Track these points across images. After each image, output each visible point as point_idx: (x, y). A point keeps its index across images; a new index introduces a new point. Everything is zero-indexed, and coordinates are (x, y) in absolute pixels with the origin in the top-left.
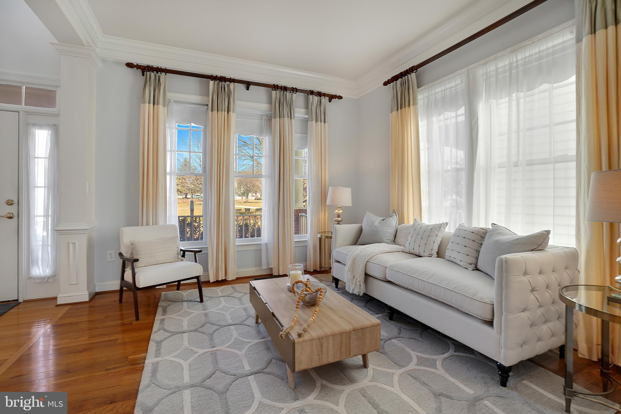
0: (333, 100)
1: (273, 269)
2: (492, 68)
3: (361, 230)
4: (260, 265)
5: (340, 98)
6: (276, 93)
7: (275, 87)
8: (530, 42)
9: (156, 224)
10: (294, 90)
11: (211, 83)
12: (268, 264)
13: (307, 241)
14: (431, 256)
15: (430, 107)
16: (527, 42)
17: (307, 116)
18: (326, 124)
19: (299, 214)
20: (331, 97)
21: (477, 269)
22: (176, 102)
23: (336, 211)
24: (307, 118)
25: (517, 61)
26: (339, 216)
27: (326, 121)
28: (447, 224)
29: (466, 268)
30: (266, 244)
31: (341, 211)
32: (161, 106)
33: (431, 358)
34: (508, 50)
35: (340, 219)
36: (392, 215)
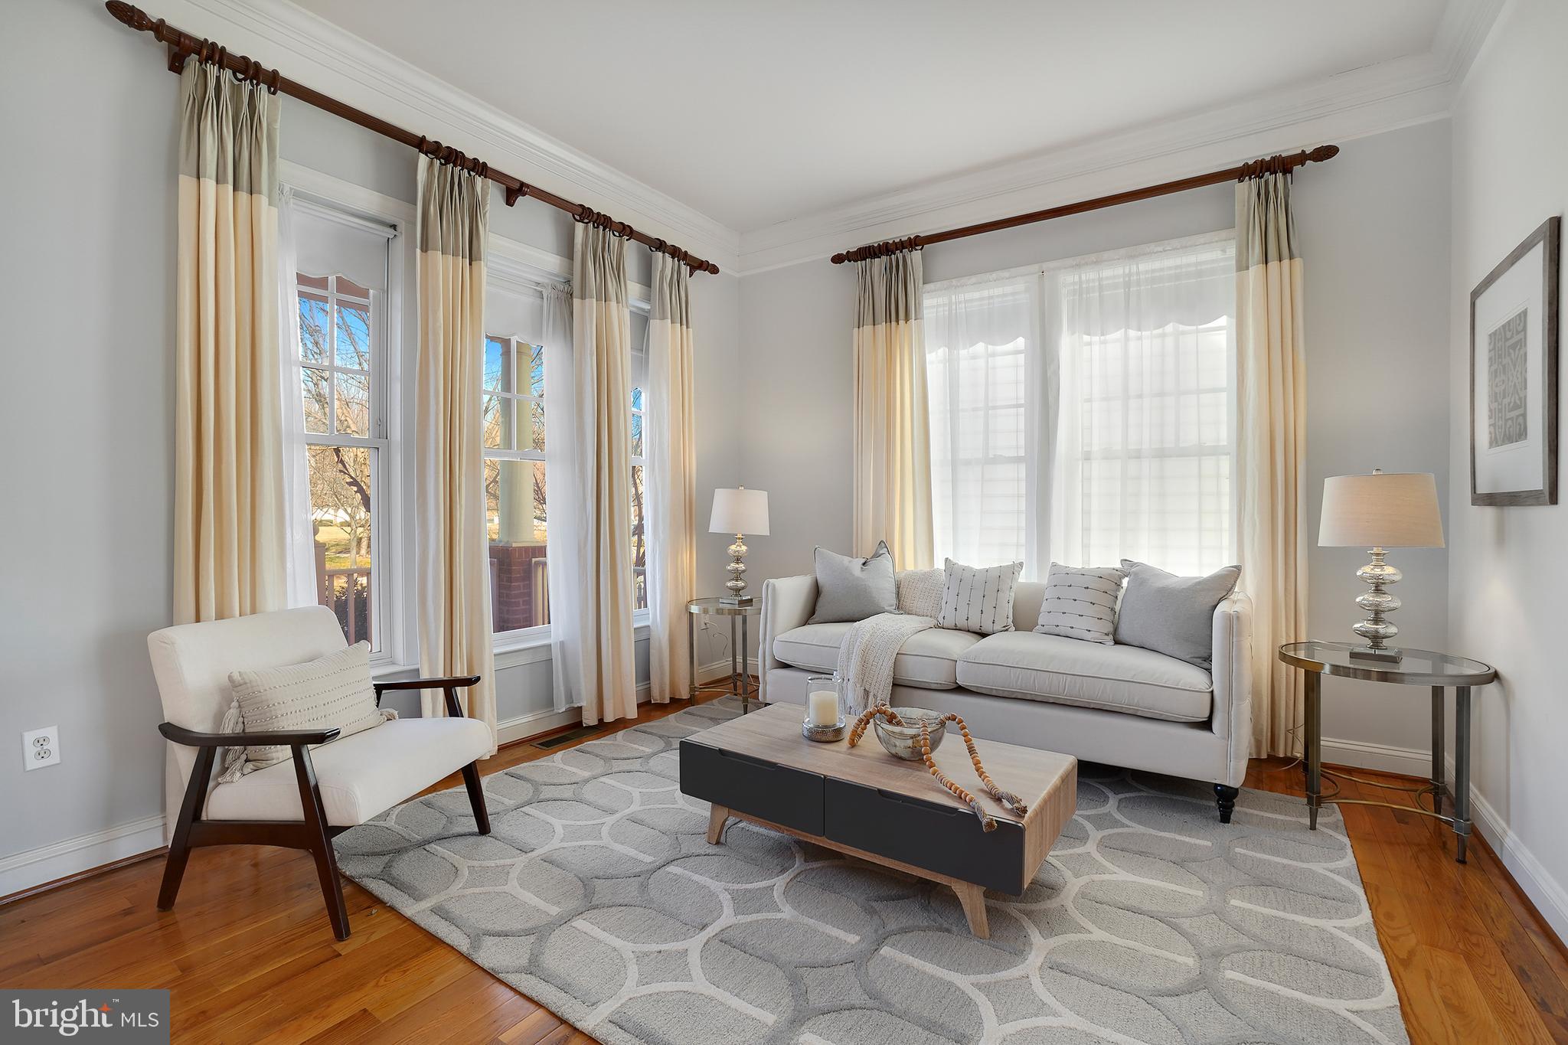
0: (698, 272)
1: (583, 708)
2: (1089, 275)
3: (817, 591)
4: (550, 703)
5: (714, 270)
6: (586, 229)
7: (585, 214)
8: (1160, 249)
9: (253, 611)
10: (626, 231)
11: (423, 160)
12: (570, 697)
13: (649, 626)
14: (1007, 630)
15: (954, 330)
16: (1153, 247)
17: (647, 307)
18: (690, 330)
19: (531, 561)
20: (698, 265)
21: (1117, 642)
22: (297, 195)
23: (733, 547)
24: (649, 311)
25: (1138, 273)
26: (738, 560)
27: (690, 325)
28: (1021, 564)
29: (1100, 643)
30: (562, 644)
31: (744, 548)
32: (264, 200)
33: (1099, 813)
34: (1122, 251)
35: (741, 567)
36: (881, 552)
